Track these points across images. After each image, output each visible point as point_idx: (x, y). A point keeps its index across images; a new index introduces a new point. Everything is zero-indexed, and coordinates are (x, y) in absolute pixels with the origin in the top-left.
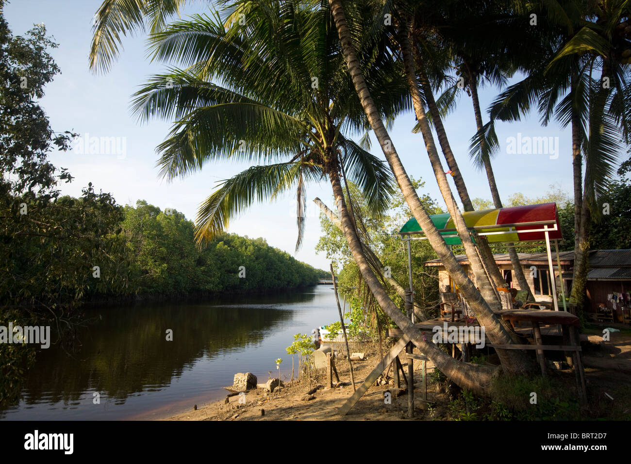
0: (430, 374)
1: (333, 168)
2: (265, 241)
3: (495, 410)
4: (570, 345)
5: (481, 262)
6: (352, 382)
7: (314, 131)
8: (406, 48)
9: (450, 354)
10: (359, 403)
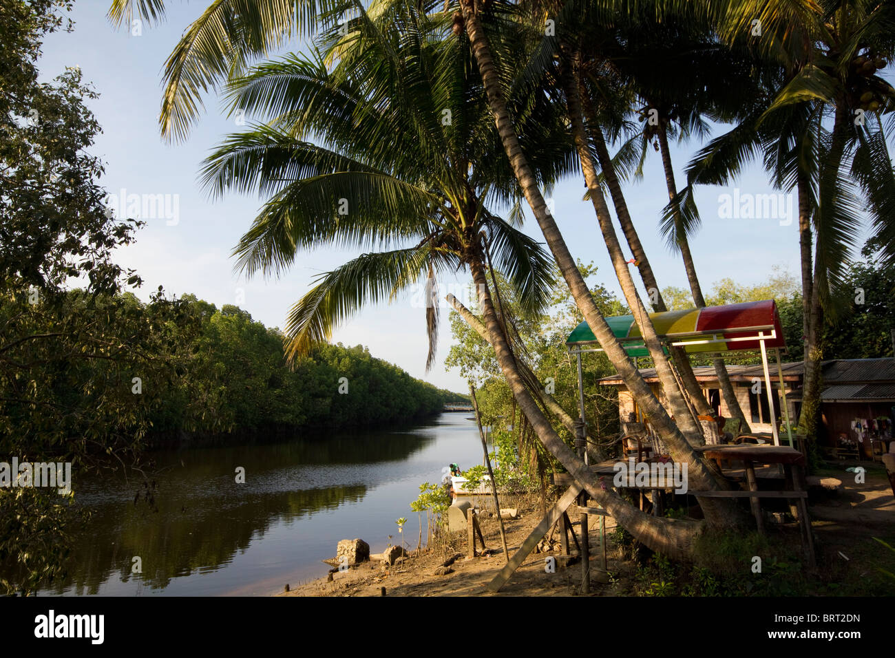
0: (610, 534)
1: (474, 256)
2: (367, 350)
3: (697, 578)
4: (793, 490)
5: (676, 382)
6: (504, 548)
7: (448, 205)
8: (572, 94)
9: (637, 505)
10: (515, 576)
